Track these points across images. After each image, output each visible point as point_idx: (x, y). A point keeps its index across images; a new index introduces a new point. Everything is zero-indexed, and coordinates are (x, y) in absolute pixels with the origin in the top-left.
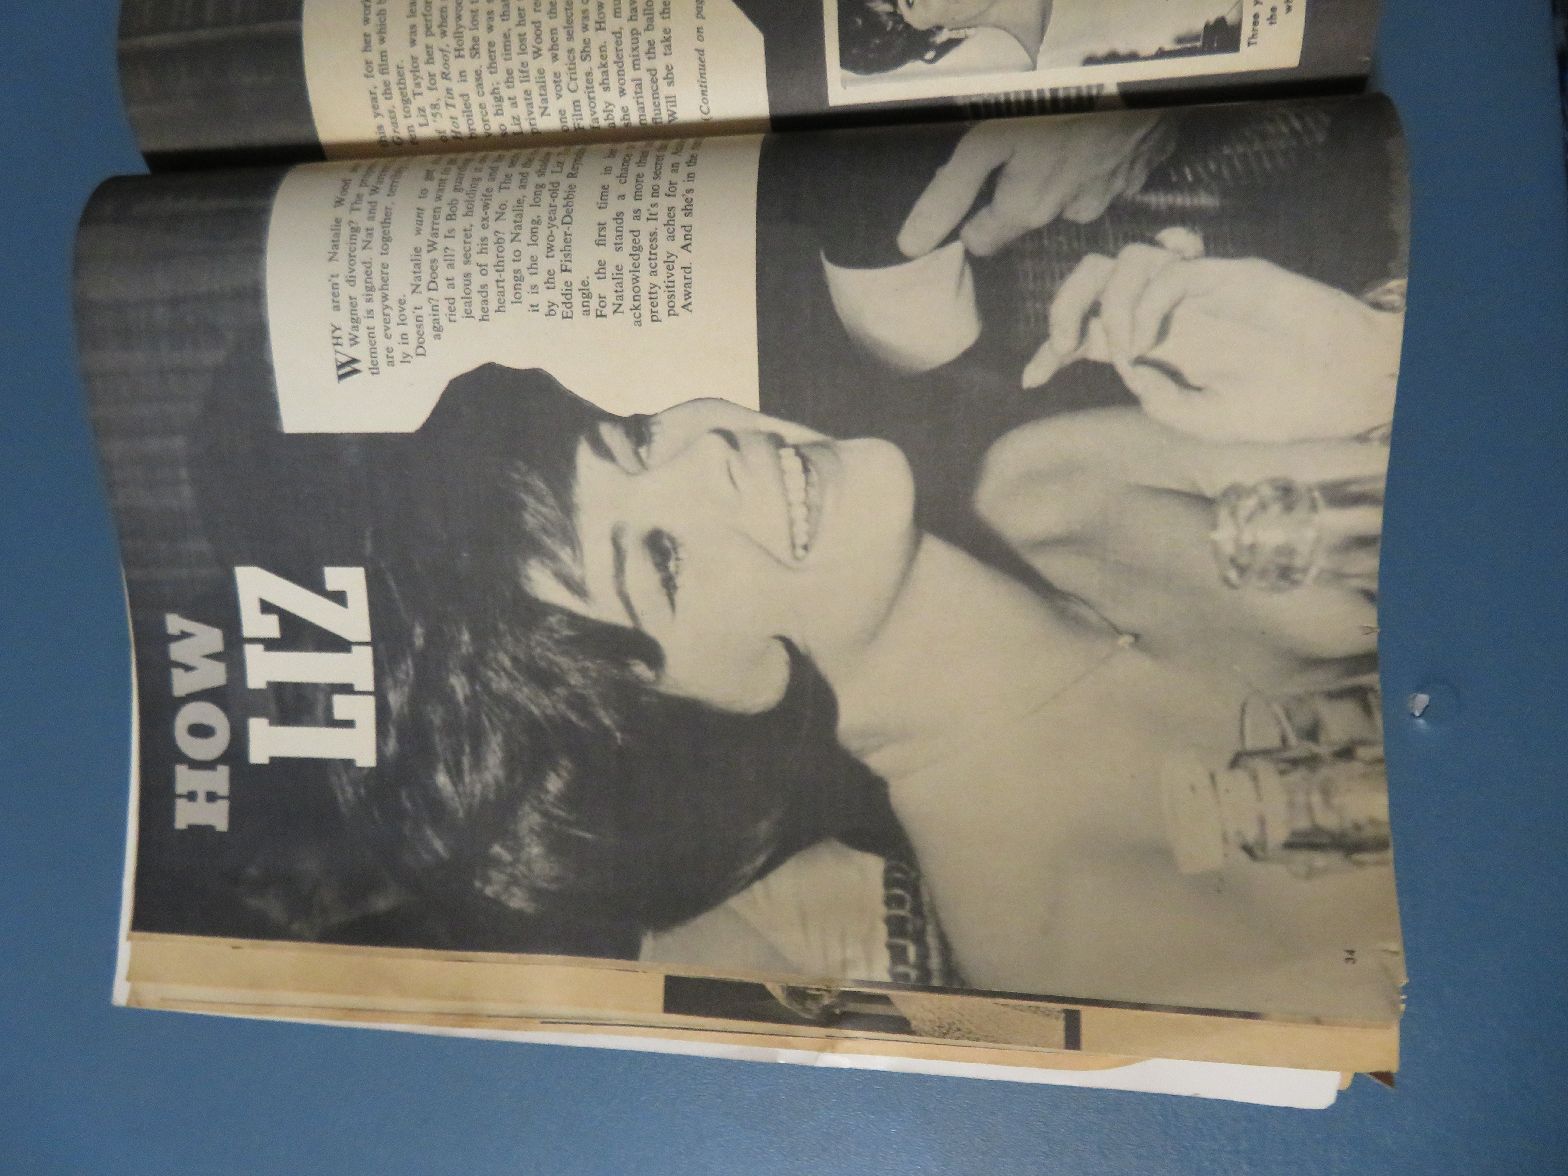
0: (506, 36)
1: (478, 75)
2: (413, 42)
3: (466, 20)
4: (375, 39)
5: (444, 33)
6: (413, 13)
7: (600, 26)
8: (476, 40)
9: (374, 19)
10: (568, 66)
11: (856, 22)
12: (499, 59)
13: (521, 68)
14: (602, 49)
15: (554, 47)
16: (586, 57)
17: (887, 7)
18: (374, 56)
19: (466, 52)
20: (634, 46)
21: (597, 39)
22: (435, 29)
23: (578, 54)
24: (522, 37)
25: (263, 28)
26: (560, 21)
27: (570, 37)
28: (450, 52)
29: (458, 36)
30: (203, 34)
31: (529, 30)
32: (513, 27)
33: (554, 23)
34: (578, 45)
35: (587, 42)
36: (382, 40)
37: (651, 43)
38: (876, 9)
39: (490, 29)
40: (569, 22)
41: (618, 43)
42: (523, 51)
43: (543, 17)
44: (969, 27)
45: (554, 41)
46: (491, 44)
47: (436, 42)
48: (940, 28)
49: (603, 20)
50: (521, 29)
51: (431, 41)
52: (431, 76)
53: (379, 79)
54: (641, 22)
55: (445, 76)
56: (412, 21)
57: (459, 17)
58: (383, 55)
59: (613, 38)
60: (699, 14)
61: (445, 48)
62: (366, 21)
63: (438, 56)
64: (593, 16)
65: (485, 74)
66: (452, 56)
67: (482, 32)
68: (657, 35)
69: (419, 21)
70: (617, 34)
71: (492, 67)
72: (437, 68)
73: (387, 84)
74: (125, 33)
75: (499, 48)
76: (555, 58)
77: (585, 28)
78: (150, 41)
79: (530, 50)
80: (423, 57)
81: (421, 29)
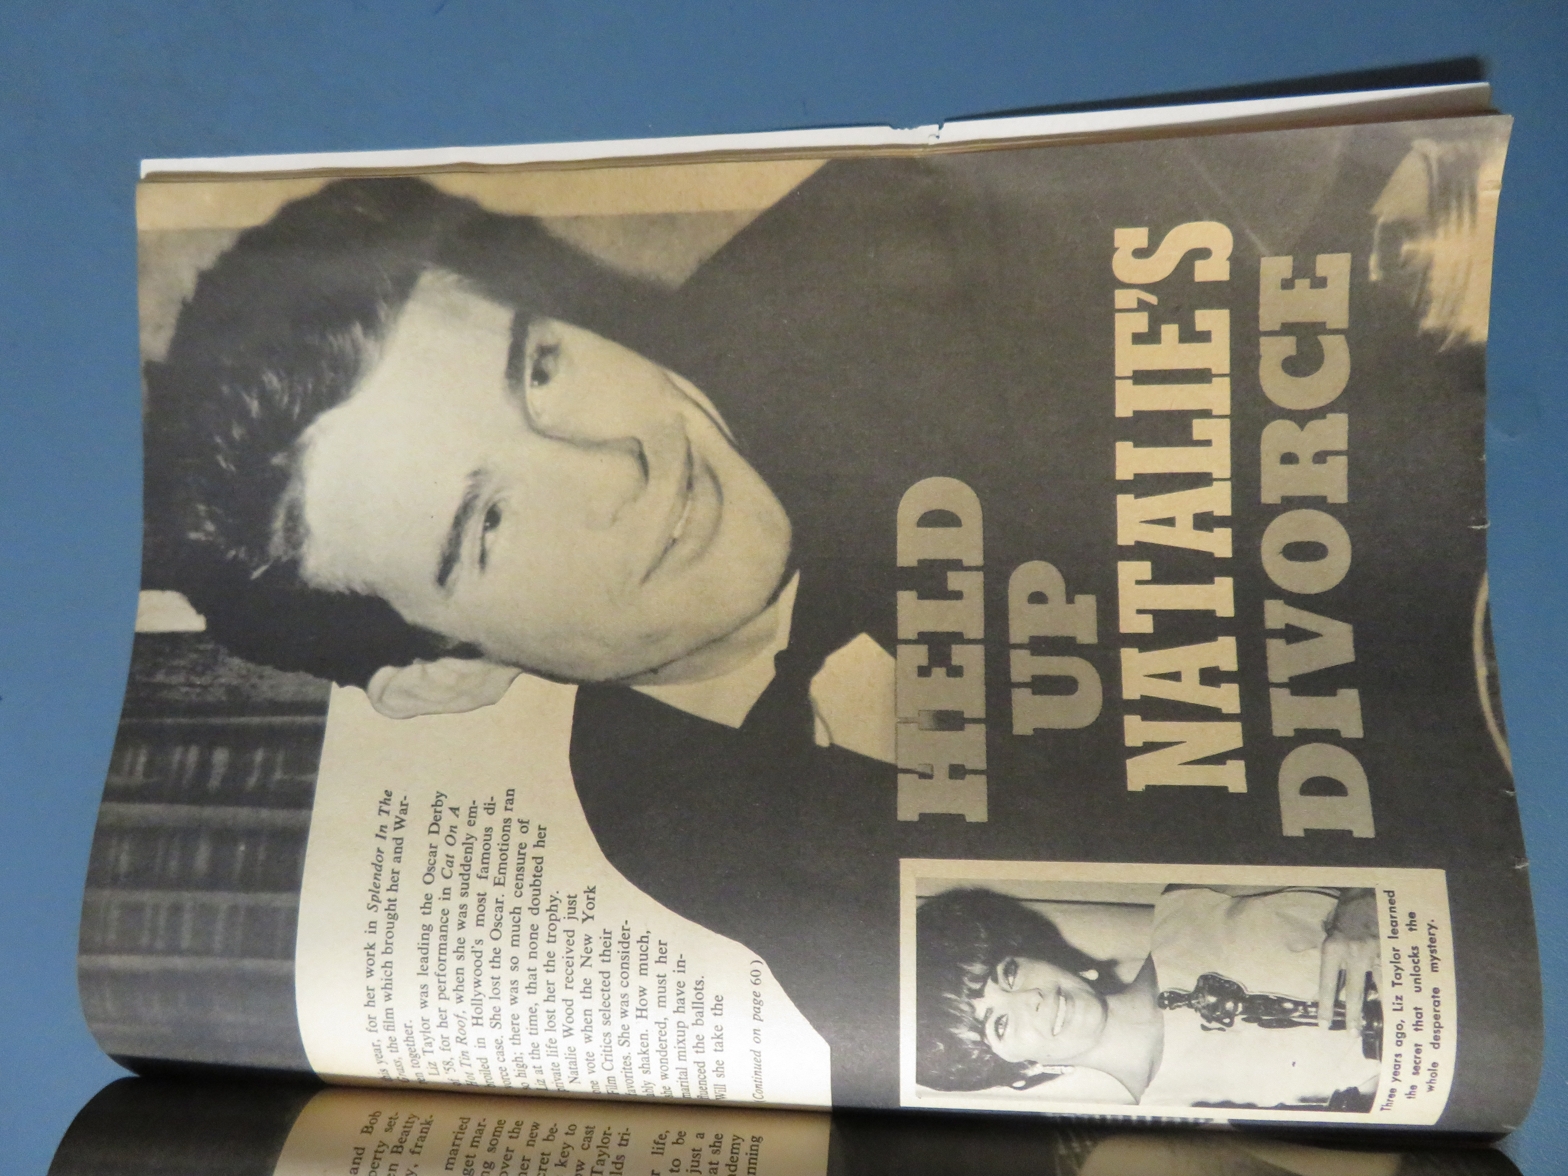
0: (533, 1012)
1: (499, 1045)
2: (424, 1004)
3: (486, 987)
4: (380, 995)
5: (460, 999)
6: (424, 972)
7: (641, 1013)
8: (497, 1011)
9: (379, 972)
10: (603, 1048)
11: (936, 1046)
12: (524, 1033)
13: (549, 1044)
14: (643, 1036)
15: (588, 1026)
16: (624, 1043)
17: (974, 1036)
18: (379, 1012)
19: (486, 1021)
20: (681, 1039)
21: (637, 1027)
22: (449, 993)
23: (615, 1040)
24: (551, 1014)
25: (250, 964)
26: (596, 1003)
27: (607, 1021)
28: (466, 1019)
29: (477, 1003)
30: (178, 963)
31: (560, 1007)
32: (541, 1002)
33: (587, 1005)
34: (616, 1030)
35: (626, 1028)
36: (388, 997)
37: (700, 1040)
38: (961, 1036)
39: (514, 1000)
40: (606, 1007)
41: (662, 1034)
42: (552, 1029)
43: (575, 995)
44: (1066, 1066)
45: (589, 1023)
46: (515, 1017)
47: (452, 1007)
48: (1033, 1063)
49: (644, 1008)
50: (550, 1006)
51: (443, 1004)
52: (445, 1039)
53: (383, 1036)
54: (689, 1016)
55: (461, 1040)
56: (423, 980)
57: (477, 983)
58: (389, 1012)
59: (657, 1028)
60: (756, 1016)
61: (461, 1014)
62: (370, 973)
63: (452, 1021)
64: (634, 1001)
65: (507, 1044)
66: (469, 1022)
67: (504, 1003)
68: (707, 1031)
69: (431, 981)
70: (662, 1025)
71: (515, 1038)
72: (452, 1031)
73: (393, 1040)
74: (85, 948)
75: (524, 1022)
76: (588, 1039)
77: (624, 1013)
78: (115, 962)
79: (560, 1028)
80: (435, 1020)
81: (433, 991)
